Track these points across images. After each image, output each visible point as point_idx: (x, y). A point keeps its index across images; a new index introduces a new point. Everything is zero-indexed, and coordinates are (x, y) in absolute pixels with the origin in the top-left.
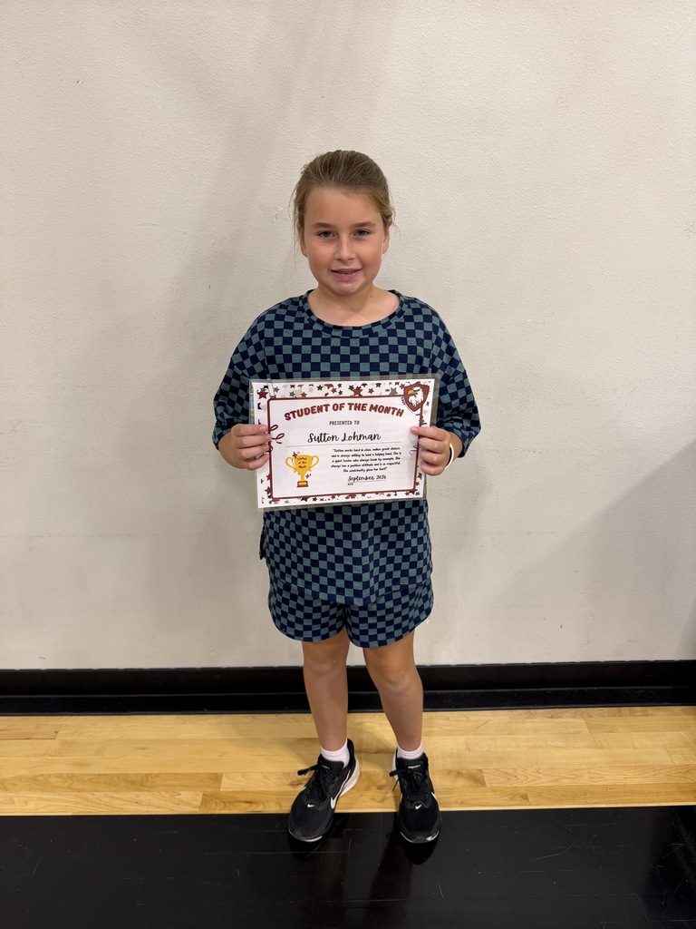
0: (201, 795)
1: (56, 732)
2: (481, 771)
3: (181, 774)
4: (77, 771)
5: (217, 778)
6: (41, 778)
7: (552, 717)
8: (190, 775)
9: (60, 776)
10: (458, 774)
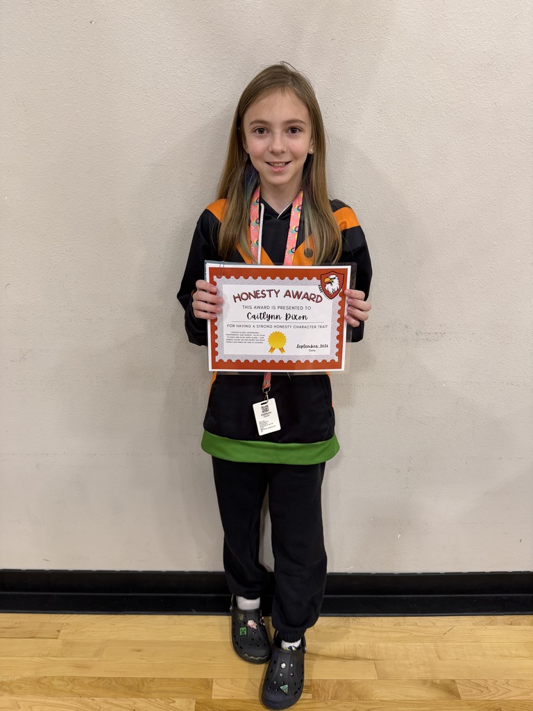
0: (194, 704)
1: (59, 631)
2: (454, 681)
3: (174, 679)
4: (77, 674)
5: (207, 684)
6: (44, 681)
7: (511, 624)
8: (182, 680)
9: (62, 678)
10: (434, 685)
